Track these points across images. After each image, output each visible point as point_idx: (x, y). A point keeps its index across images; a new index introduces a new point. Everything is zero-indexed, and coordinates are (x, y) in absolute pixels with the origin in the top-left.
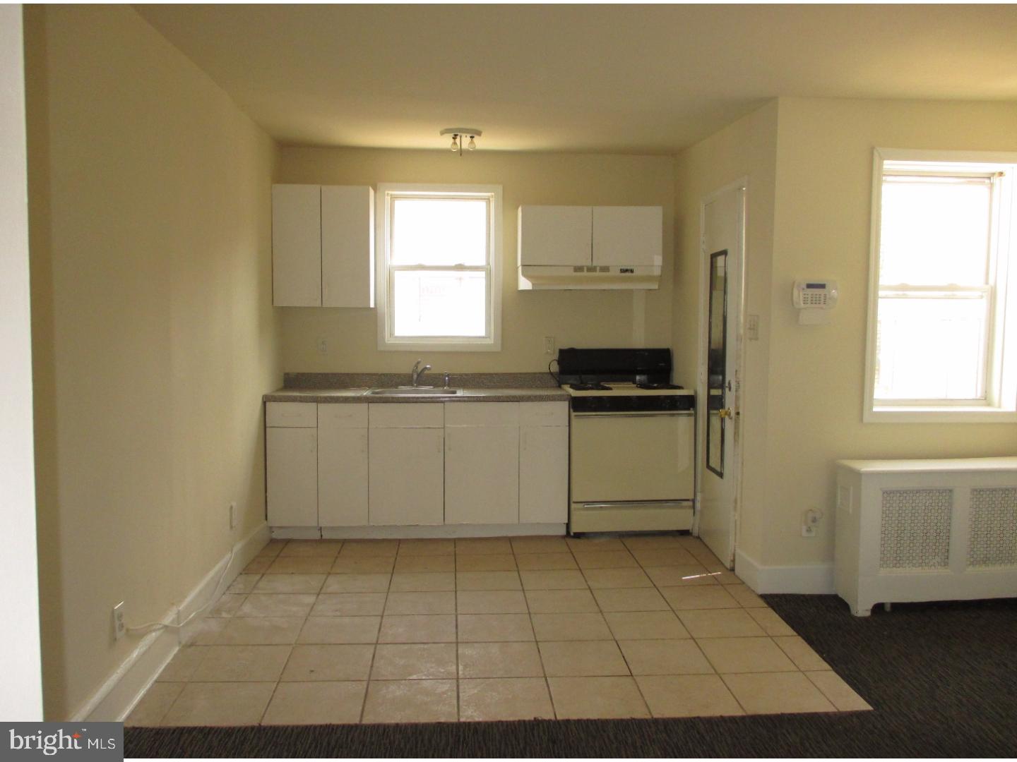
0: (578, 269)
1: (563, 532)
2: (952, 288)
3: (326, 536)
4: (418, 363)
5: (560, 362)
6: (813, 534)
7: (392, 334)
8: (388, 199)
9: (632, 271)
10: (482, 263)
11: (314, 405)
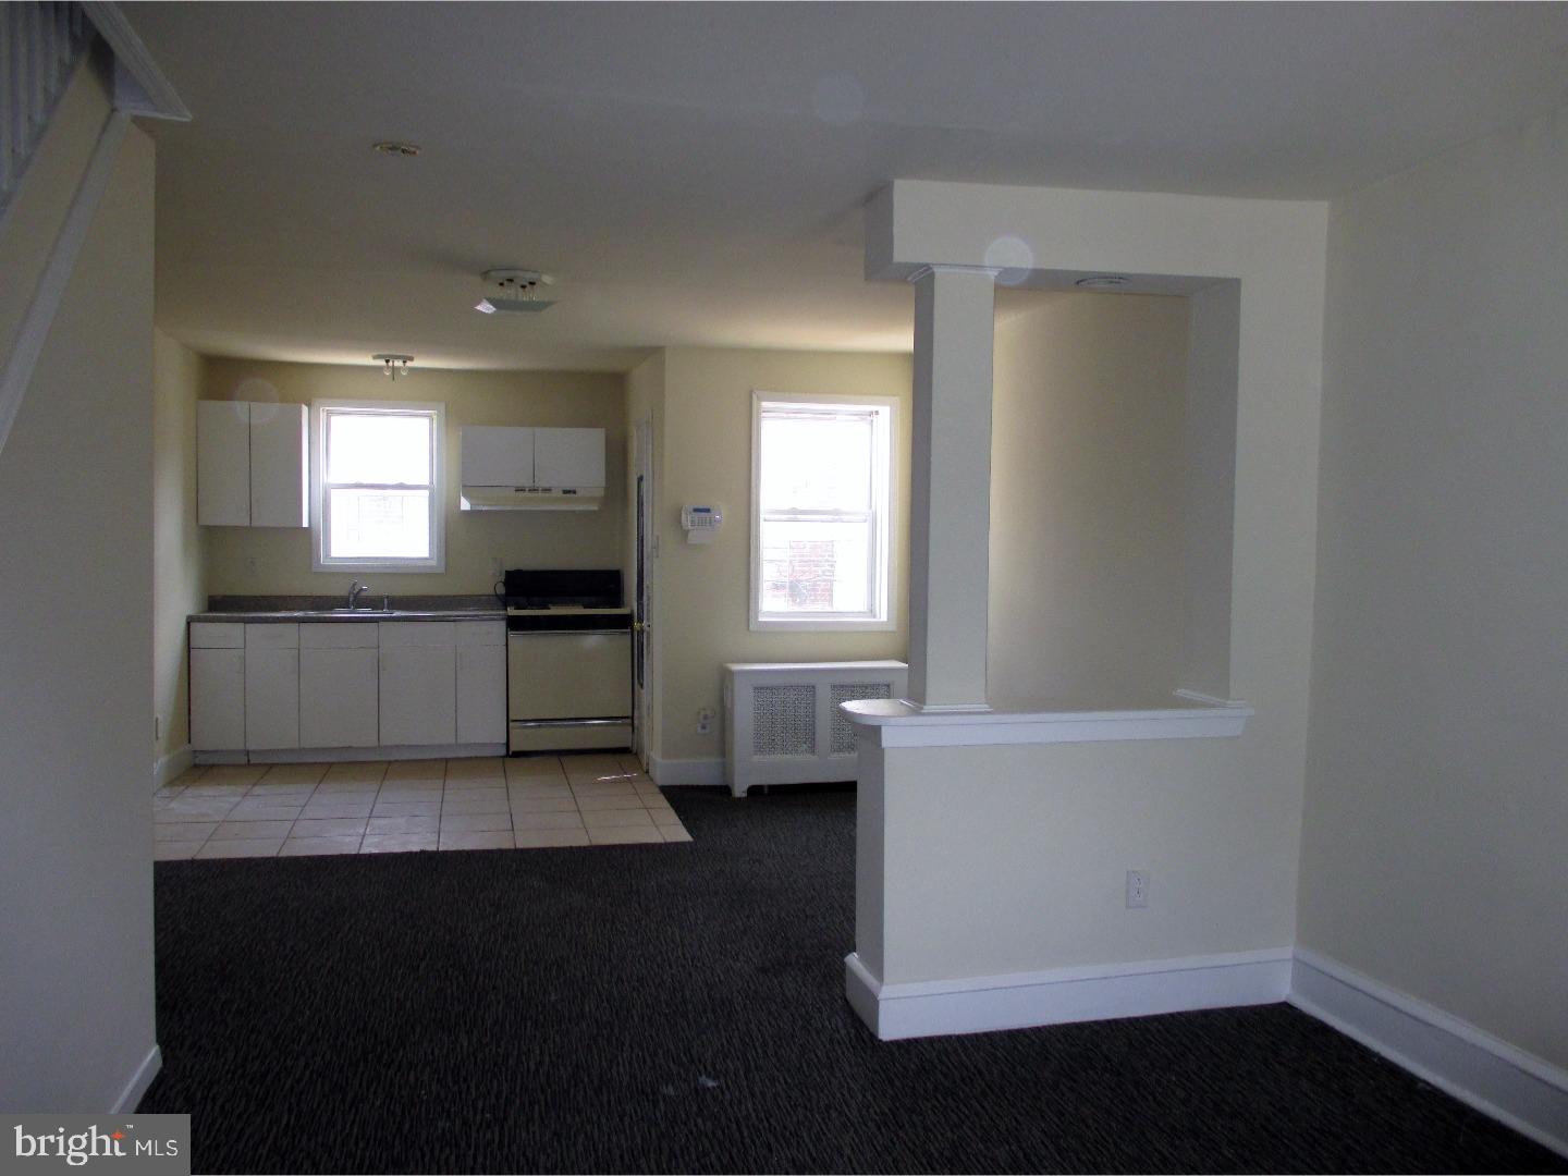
0: (519, 490)
1: (503, 752)
2: (836, 512)
3: (253, 760)
4: (354, 585)
5: (506, 583)
6: (707, 731)
7: (327, 555)
8: (323, 415)
9: (575, 492)
10: (426, 482)
11: (241, 625)
